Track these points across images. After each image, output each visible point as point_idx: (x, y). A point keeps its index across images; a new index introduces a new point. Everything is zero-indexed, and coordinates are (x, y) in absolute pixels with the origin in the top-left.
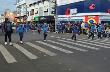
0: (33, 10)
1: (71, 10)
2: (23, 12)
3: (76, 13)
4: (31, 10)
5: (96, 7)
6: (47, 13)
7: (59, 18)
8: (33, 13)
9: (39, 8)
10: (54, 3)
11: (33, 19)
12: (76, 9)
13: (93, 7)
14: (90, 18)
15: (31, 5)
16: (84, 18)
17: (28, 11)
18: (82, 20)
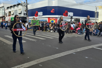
0: (10, 12)
1: (39, 13)
2: (2, 13)
3: (42, 15)
4: (8, 12)
5: (55, 11)
6: (20, 14)
7: (30, 18)
8: (10, 15)
9: (15, 11)
10: (26, 7)
11: (10, 19)
12: (42, 12)
13: (53, 11)
14: (52, 19)
15: (8, 8)
16: (47, 19)
17: (6, 13)
18: (46, 20)
